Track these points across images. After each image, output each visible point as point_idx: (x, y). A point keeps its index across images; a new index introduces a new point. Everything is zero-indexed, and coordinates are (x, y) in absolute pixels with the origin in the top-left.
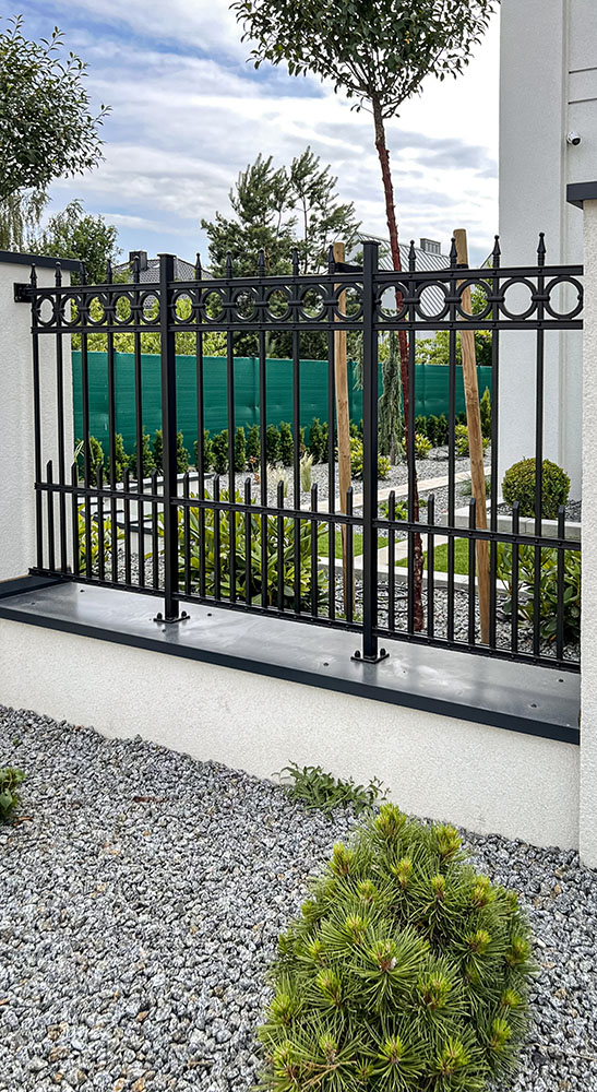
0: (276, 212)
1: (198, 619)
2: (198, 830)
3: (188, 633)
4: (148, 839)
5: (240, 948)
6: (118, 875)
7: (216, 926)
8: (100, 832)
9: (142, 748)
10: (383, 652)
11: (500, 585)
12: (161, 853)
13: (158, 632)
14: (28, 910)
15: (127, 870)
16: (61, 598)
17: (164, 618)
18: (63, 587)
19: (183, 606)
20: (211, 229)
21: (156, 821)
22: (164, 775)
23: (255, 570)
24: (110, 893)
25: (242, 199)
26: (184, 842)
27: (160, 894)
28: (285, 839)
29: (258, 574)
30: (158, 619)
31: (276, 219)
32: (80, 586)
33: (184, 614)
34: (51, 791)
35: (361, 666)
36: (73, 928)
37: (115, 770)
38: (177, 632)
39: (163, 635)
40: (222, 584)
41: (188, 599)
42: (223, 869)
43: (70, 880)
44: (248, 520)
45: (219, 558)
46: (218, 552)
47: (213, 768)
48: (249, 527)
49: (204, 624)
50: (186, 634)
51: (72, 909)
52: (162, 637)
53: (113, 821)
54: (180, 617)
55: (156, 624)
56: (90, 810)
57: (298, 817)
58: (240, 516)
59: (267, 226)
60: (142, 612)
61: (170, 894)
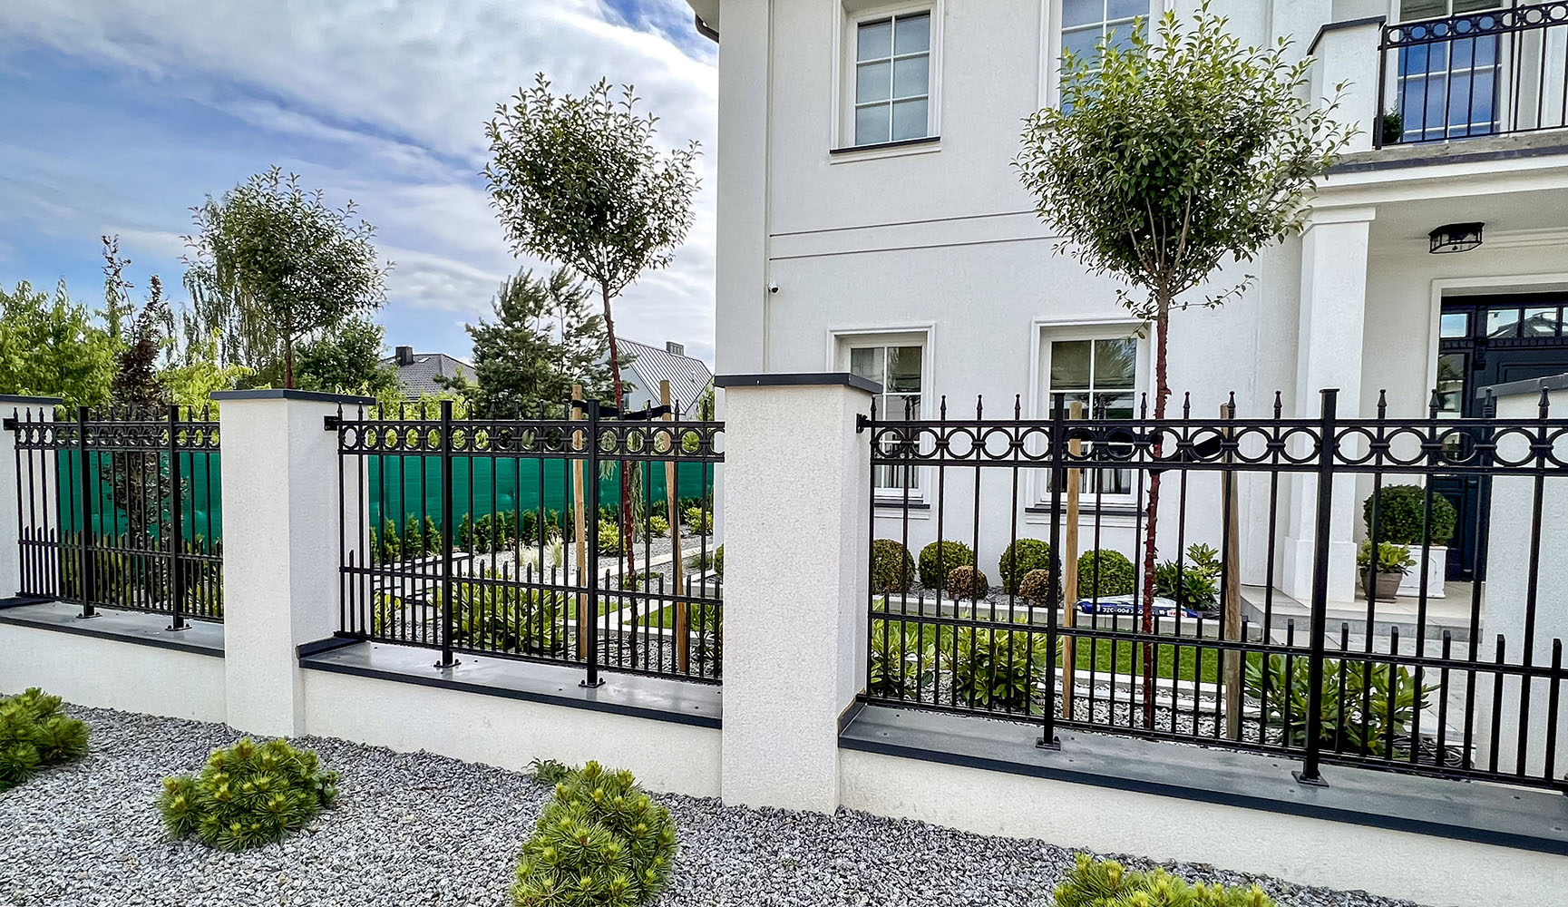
0: (535, 318)
1: (467, 664)
2: (468, 804)
3: (460, 674)
4: (433, 810)
5: (498, 863)
6: (413, 831)
7: (482, 853)
8: (398, 809)
9: (425, 757)
10: (601, 680)
11: (693, 635)
12: (443, 818)
13: (438, 674)
14: (352, 854)
15: (419, 828)
16: (360, 653)
17: (441, 664)
18: (360, 646)
19: (456, 656)
20: (475, 333)
21: (438, 800)
22: (443, 773)
23: (510, 628)
24: (408, 841)
25: (504, 306)
26: (459, 810)
27: (443, 839)
28: (529, 805)
29: (513, 632)
30: (437, 666)
31: (535, 324)
32: (373, 644)
33: (457, 661)
34: (358, 788)
35: (586, 689)
36: (384, 862)
37: (406, 772)
38: (451, 674)
39: (441, 675)
40: (486, 640)
41: (460, 650)
42: (486, 824)
43: (380, 836)
44: (505, 590)
45: (484, 621)
46: (483, 615)
47: (479, 767)
48: (506, 595)
49: (470, 667)
50: (458, 674)
51: (382, 851)
52: (440, 677)
53: (407, 802)
54: (454, 663)
55: (435, 669)
56: (389, 797)
57: (539, 792)
58: (500, 589)
59: (526, 331)
60: (425, 661)
61: (450, 839)
